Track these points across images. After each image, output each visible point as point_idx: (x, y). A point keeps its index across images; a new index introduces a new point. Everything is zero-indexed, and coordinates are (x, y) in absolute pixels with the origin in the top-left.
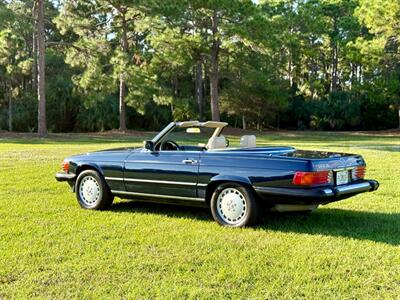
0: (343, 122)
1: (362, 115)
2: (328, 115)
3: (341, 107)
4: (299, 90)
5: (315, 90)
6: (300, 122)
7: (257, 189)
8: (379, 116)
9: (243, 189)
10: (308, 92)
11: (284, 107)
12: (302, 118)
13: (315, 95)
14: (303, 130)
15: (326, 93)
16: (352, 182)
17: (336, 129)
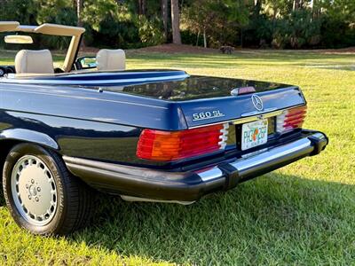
0: (303, 40)
1: (322, 34)
2: (289, 33)
3: (303, 26)
4: (263, 10)
5: (279, 10)
6: (262, 41)
7: (72, 162)
8: (338, 35)
9: (51, 159)
10: (271, 12)
11: (244, 25)
12: (265, 37)
13: (278, 14)
14: (265, 48)
15: (288, 12)
16: (276, 140)
17: (296, 47)
